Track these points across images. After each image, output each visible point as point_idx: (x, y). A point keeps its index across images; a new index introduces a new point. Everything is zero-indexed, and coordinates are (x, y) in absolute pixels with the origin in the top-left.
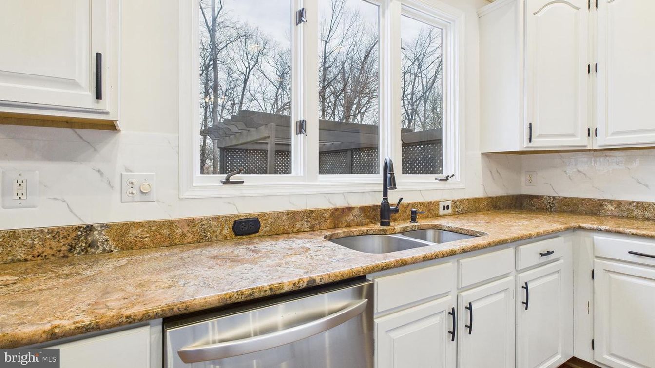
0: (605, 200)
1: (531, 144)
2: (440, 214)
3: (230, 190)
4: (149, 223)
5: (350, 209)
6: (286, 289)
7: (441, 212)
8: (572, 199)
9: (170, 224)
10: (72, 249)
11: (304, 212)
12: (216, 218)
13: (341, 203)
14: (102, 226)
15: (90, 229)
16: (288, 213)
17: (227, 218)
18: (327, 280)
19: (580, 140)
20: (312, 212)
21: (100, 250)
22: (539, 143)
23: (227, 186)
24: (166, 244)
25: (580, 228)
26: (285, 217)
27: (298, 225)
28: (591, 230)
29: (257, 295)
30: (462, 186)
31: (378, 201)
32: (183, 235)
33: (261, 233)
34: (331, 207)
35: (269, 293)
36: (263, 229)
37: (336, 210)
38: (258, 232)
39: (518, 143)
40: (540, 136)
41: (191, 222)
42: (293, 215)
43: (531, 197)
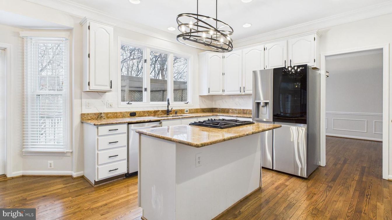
0: (230, 109)
1: (209, 94)
2: (185, 113)
3: (129, 105)
4: (112, 113)
5: (159, 111)
6: (146, 121)
7: (185, 112)
8: (224, 109)
9: (116, 113)
10: (98, 117)
11: (147, 111)
12: (126, 112)
13: (156, 109)
14: (104, 113)
15: (101, 113)
16: (143, 111)
17: (129, 112)
18: (153, 120)
19: (221, 93)
20: (149, 111)
21: (103, 118)
22: (211, 93)
23: (128, 104)
24: (116, 117)
25: (217, 115)
26: (142, 112)
27: (145, 115)
28: (219, 115)
29: (141, 121)
30: (193, 105)
31: (166, 109)
32: (119, 116)
33: (136, 116)
34: (154, 110)
35: (143, 121)
36: (137, 115)
37: (155, 111)
38: (135, 116)
39: (206, 93)
40: (212, 91)
41: (121, 113)
42: (144, 112)
43: (215, 108)
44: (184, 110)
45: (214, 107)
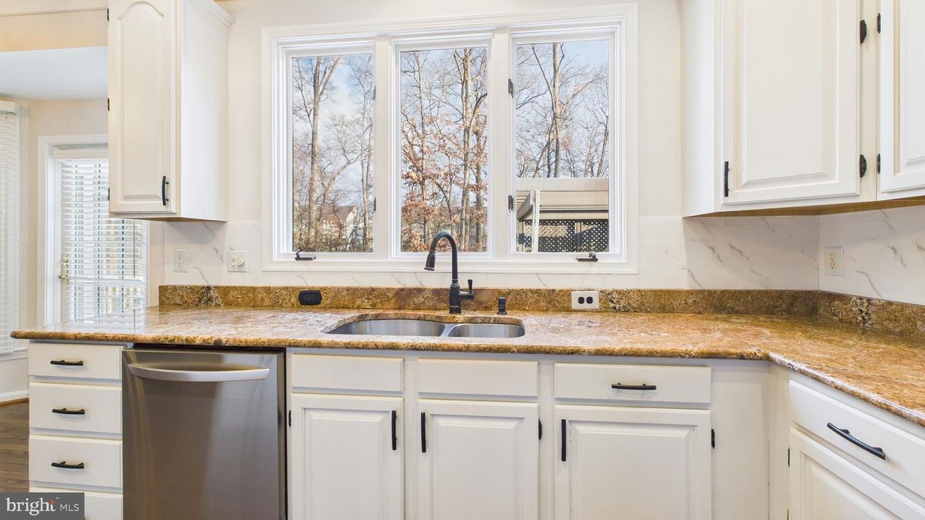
1: (728, 199)
2: (573, 308)
3: (301, 266)
4: (240, 287)
5: (420, 291)
7: (575, 304)
9: (253, 289)
10: (200, 301)
11: (366, 289)
12: (286, 288)
14: (215, 287)
15: (209, 288)
16: (348, 289)
17: (294, 289)
20: (373, 290)
21: (214, 304)
22: (745, 196)
24: (251, 305)
26: (345, 293)
27: (358, 302)
30: (632, 270)
32: (263, 299)
33: (322, 305)
34: (398, 286)
36: (325, 301)
37: (402, 290)
38: (319, 304)
40: (748, 185)
41: (268, 290)
42: (353, 291)
43: (834, 297)
44: (567, 294)
45: (827, 284)
